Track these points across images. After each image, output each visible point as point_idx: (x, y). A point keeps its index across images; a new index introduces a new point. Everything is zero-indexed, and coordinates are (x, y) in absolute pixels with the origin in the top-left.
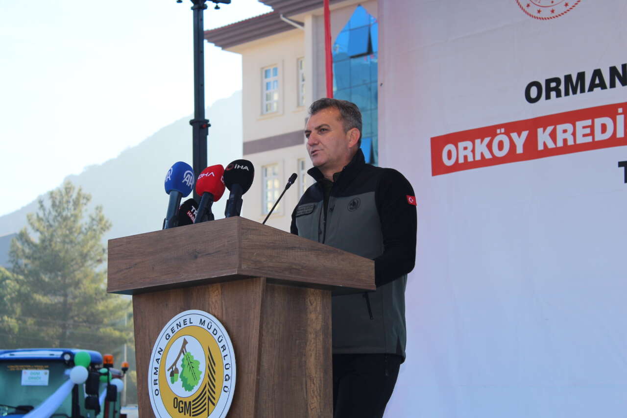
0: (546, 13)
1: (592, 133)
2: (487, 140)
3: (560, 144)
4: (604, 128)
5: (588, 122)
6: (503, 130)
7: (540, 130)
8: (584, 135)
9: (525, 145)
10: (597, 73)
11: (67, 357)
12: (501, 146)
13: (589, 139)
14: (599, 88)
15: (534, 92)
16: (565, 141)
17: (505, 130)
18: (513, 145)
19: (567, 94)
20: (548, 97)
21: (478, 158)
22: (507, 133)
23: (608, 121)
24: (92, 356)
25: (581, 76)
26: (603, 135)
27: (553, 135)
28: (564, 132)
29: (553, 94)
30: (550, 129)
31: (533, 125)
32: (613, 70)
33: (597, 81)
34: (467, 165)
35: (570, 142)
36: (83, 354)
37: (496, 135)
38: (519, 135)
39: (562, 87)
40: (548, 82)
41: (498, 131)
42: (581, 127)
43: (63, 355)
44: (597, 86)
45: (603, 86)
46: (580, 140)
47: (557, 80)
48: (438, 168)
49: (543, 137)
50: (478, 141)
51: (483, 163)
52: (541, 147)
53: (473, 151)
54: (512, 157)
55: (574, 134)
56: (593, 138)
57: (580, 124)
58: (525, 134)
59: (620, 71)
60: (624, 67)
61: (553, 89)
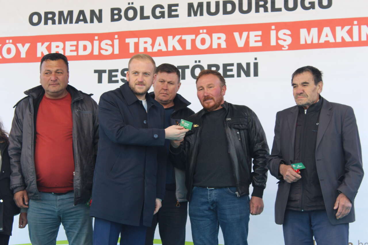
1: (77, 50)
4: (85, 48)
5: (75, 43)
6: (11, 41)
7: (39, 45)
8: (71, 51)
9: (27, 53)
10: (82, 12)
12: (9, 51)
13: (75, 54)
14: (83, 22)
15: (35, 19)
17: (13, 41)
18: (18, 52)
19: (60, 23)
20: (46, 23)
22: (14, 44)
23: (88, 44)
25: (70, 13)
26: (85, 52)
27: (49, 48)
28: (57, 47)
29: (50, 22)
30: (46, 44)
31: (34, 40)
32: (93, 12)
33: (81, 18)
37: (6, 43)
38: (23, 46)
39: (56, 18)
40: (46, 14)
41: (7, 41)
42: (69, 46)
44: (81, 20)
45: (85, 21)
46: (68, 53)
47: (53, 14)
49: (41, 49)
52: (39, 55)
54: (17, 59)
55: (64, 49)
56: (78, 53)
57: (68, 43)
58: (27, 45)
59: (97, 13)
60: (100, 11)
61: (50, 19)
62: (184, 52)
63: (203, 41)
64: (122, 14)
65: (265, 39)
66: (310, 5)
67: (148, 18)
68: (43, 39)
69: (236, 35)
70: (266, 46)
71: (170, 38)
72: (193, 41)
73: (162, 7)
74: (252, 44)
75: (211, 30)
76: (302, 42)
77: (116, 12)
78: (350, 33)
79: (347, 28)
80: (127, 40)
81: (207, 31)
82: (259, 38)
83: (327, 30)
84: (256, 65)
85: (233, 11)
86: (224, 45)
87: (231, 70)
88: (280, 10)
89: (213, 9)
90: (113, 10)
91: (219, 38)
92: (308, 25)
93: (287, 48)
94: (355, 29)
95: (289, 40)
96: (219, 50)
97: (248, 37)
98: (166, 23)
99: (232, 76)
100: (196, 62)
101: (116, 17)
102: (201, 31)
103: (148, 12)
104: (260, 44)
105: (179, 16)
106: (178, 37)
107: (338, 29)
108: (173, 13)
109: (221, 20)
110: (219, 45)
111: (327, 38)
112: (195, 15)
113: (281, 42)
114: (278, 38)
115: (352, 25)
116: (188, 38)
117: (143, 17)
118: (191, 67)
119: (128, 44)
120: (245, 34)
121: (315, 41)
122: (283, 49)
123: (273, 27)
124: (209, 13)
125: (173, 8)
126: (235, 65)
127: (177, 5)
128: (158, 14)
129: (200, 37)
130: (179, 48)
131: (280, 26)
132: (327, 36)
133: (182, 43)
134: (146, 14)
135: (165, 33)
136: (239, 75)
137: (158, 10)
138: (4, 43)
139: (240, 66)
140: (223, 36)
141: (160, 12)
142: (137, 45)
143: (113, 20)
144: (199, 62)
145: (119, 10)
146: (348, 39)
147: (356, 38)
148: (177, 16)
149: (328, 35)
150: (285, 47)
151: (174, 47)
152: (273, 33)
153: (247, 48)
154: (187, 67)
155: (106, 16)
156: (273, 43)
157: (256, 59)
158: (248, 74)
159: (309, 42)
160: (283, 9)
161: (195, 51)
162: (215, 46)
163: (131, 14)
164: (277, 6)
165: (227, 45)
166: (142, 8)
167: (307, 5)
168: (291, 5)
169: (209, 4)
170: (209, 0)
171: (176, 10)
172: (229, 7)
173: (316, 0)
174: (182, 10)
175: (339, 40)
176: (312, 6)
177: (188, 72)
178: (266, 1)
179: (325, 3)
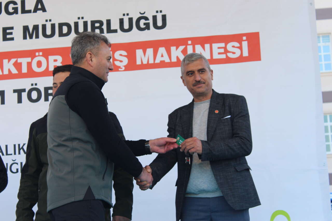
62: (20, 75)
63: (39, 64)
66: (145, 26)
71: (5, 61)
72: (29, 64)
75: (47, 53)
76: (139, 62)
78: (185, 52)
79: (181, 48)
81: (43, 54)
83: (162, 50)
85: (69, 33)
88: (115, 31)
89: (49, 32)
91: (56, 61)
92: (144, 46)
93: (124, 68)
94: (190, 48)
95: (125, 61)
100: (32, 85)
102: (37, 54)
105: (15, 39)
106: (13, 60)
107: (173, 49)
108: (8, 36)
109: (57, 42)
111: (162, 58)
112: (31, 37)
113: (117, 63)
114: (114, 59)
115: (187, 44)
116: (24, 61)
118: (27, 91)
121: (151, 61)
122: (120, 69)
124: (45, 35)
125: (8, 31)
127: (12, 28)
129: (36, 60)
130: (14, 71)
131: (115, 47)
132: (162, 56)
133: (18, 66)
140: (60, 58)
144: (36, 84)
148: (12, 39)
149: (164, 55)
150: (122, 68)
151: (9, 70)
154: (24, 90)
159: (145, 62)
160: (119, 30)
161: (31, 74)
162: (51, 68)
164: (112, 28)
167: (142, 26)
168: (126, 26)
169: (44, 27)
170: (45, 23)
171: (11, 33)
172: (65, 29)
173: (151, 21)
174: (18, 33)
175: (174, 60)
176: (147, 27)
177: (24, 95)
178: (101, 23)
179: (160, 23)
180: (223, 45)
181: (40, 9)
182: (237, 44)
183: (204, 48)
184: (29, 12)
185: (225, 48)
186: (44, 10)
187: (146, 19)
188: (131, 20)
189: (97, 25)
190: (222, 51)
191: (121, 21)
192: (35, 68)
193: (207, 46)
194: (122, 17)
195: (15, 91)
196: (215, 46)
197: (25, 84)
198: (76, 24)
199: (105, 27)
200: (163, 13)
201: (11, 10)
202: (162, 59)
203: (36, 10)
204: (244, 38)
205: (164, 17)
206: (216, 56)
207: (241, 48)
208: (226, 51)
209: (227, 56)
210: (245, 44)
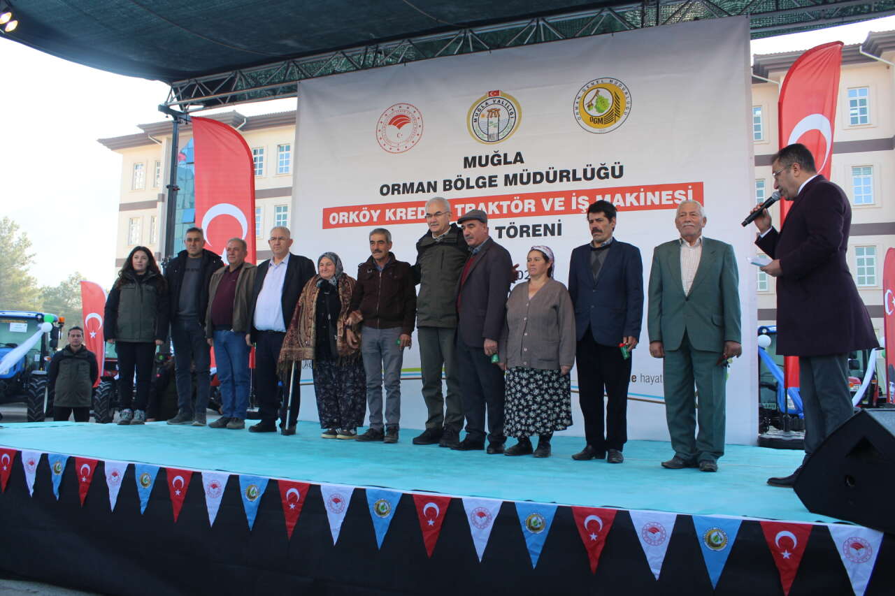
0: (394, 150)
1: (416, 214)
2: (356, 213)
3: (398, 218)
5: (414, 209)
6: (366, 208)
7: (387, 211)
8: (412, 215)
9: (379, 217)
10: (421, 184)
11: (39, 317)
12: (364, 216)
13: (414, 218)
15: (385, 190)
16: (401, 217)
17: (368, 208)
18: (371, 217)
19: (404, 193)
20: (393, 193)
21: (351, 221)
22: (369, 210)
24: (55, 317)
25: (412, 184)
27: (395, 214)
28: (401, 212)
29: (396, 192)
30: (393, 210)
31: (383, 207)
32: (429, 184)
33: (420, 188)
34: (344, 225)
35: (404, 218)
36: (49, 316)
38: (375, 212)
39: (401, 189)
40: (393, 186)
41: (364, 208)
42: (410, 211)
43: (37, 315)
44: (420, 190)
45: (424, 191)
46: (410, 217)
47: (399, 185)
48: (327, 225)
49: (389, 214)
50: (351, 213)
51: (354, 224)
52: (387, 219)
53: (348, 218)
54: (371, 223)
55: (406, 214)
56: (417, 217)
57: (410, 209)
58: (379, 211)
59: (433, 184)
60: (435, 183)
61: (396, 190)
62: (501, 216)
63: (517, 206)
64: (453, 184)
65: (567, 204)
66: (604, 175)
67: (473, 187)
68: (390, 206)
69: (544, 201)
70: (568, 210)
71: (490, 204)
72: (509, 206)
73: (484, 178)
74: (557, 208)
75: (523, 197)
77: (447, 183)
78: (638, 198)
79: (635, 194)
80: (456, 206)
81: (520, 198)
82: (562, 203)
83: (618, 196)
84: (560, 226)
85: (541, 180)
86: (533, 210)
87: (539, 230)
88: (580, 179)
89: (525, 180)
90: (445, 181)
91: (530, 204)
94: (642, 195)
96: (530, 214)
97: (554, 201)
98: (488, 192)
99: (540, 235)
100: (511, 223)
101: (448, 187)
102: (515, 198)
103: (472, 183)
104: (563, 208)
105: (498, 185)
106: (496, 203)
107: (628, 195)
108: (493, 183)
109: (532, 188)
110: (530, 209)
113: (580, 207)
114: (578, 203)
115: (640, 192)
116: (505, 204)
117: (469, 187)
118: (506, 228)
119: (457, 209)
120: (551, 200)
122: (582, 212)
123: (574, 194)
124: (522, 183)
125: (493, 179)
126: (543, 226)
127: (496, 177)
128: (481, 184)
129: (514, 203)
130: (497, 212)
131: (579, 193)
132: (618, 201)
133: (500, 207)
134: (471, 185)
135: (487, 200)
136: (545, 235)
137: (481, 181)
138: (361, 210)
139: (546, 226)
140: (533, 202)
141: (483, 183)
142: (463, 209)
143: (445, 190)
144: (514, 223)
145: (450, 181)
146: (636, 204)
147: (642, 203)
148: (496, 186)
151: (493, 211)
152: (574, 199)
153: (552, 212)
154: (504, 228)
155: (440, 186)
156: (574, 207)
157: (559, 221)
158: (553, 234)
160: (583, 179)
161: (510, 214)
162: (526, 210)
163: (459, 184)
164: (577, 177)
165: (536, 210)
166: (468, 179)
167: (602, 175)
168: (589, 175)
169: (522, 175)
170: (522, 172)
171: (495, 181)
172: (538, 178)
173: (610, 171)
174: (500, 181)
175: (628, 204)
176: (607, 176)
177: (504, 232)
178: (568, 172)
179: (617, 173)
180: (671, 192)
181: (519, 161)
182: (683, 192)
183: (654, 195)
184: (510, 163)
185: (673, 195)
186: (522, 161)
187: (606, 169)
188: (593, 170)
189: (565, 174)
190: (670, 197)
191: (585, 171)
192: (514, 210)
193: (657, 193)
194: (585, 167)
195: (497, 228)
196: (664, 193)
197: (505, 222)
198: (548, 173)
199: (571, 176)
200: (621, 164)
201: (496, 162)
202: (618, 204)
203: (516, 161)
204: (690, 187)
205: (621, 168)
206: (664, 202)
207: (686, 195)
208: (673, 198)
209: (674, 202)
210: (690, 192)
